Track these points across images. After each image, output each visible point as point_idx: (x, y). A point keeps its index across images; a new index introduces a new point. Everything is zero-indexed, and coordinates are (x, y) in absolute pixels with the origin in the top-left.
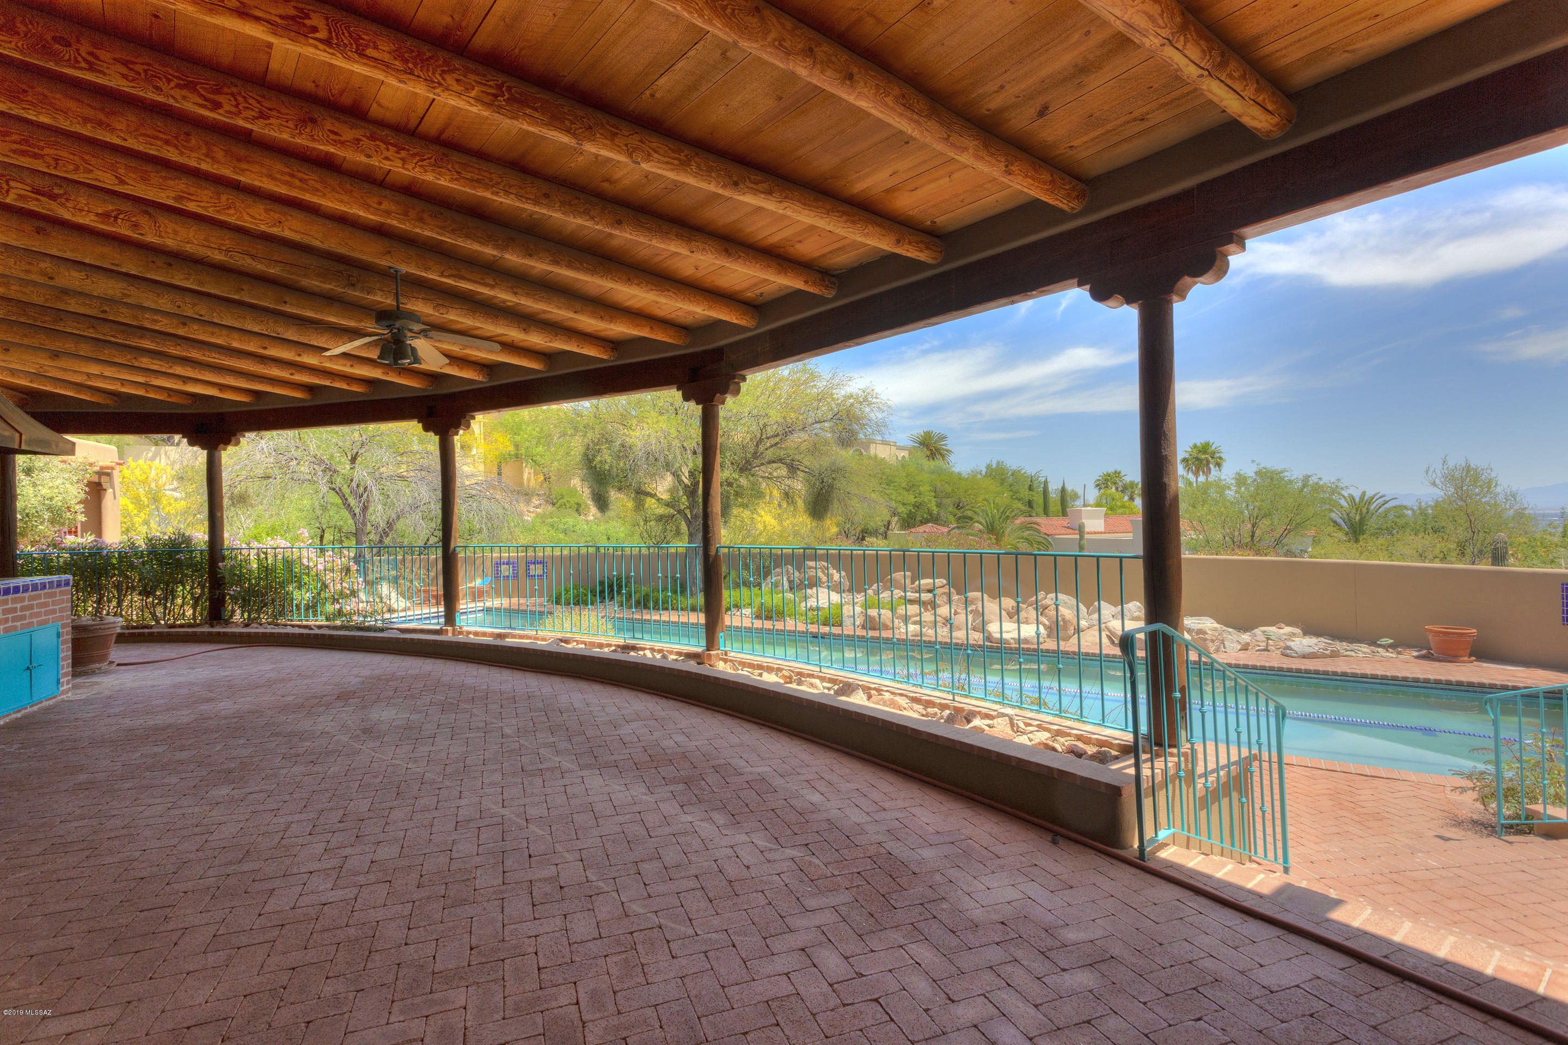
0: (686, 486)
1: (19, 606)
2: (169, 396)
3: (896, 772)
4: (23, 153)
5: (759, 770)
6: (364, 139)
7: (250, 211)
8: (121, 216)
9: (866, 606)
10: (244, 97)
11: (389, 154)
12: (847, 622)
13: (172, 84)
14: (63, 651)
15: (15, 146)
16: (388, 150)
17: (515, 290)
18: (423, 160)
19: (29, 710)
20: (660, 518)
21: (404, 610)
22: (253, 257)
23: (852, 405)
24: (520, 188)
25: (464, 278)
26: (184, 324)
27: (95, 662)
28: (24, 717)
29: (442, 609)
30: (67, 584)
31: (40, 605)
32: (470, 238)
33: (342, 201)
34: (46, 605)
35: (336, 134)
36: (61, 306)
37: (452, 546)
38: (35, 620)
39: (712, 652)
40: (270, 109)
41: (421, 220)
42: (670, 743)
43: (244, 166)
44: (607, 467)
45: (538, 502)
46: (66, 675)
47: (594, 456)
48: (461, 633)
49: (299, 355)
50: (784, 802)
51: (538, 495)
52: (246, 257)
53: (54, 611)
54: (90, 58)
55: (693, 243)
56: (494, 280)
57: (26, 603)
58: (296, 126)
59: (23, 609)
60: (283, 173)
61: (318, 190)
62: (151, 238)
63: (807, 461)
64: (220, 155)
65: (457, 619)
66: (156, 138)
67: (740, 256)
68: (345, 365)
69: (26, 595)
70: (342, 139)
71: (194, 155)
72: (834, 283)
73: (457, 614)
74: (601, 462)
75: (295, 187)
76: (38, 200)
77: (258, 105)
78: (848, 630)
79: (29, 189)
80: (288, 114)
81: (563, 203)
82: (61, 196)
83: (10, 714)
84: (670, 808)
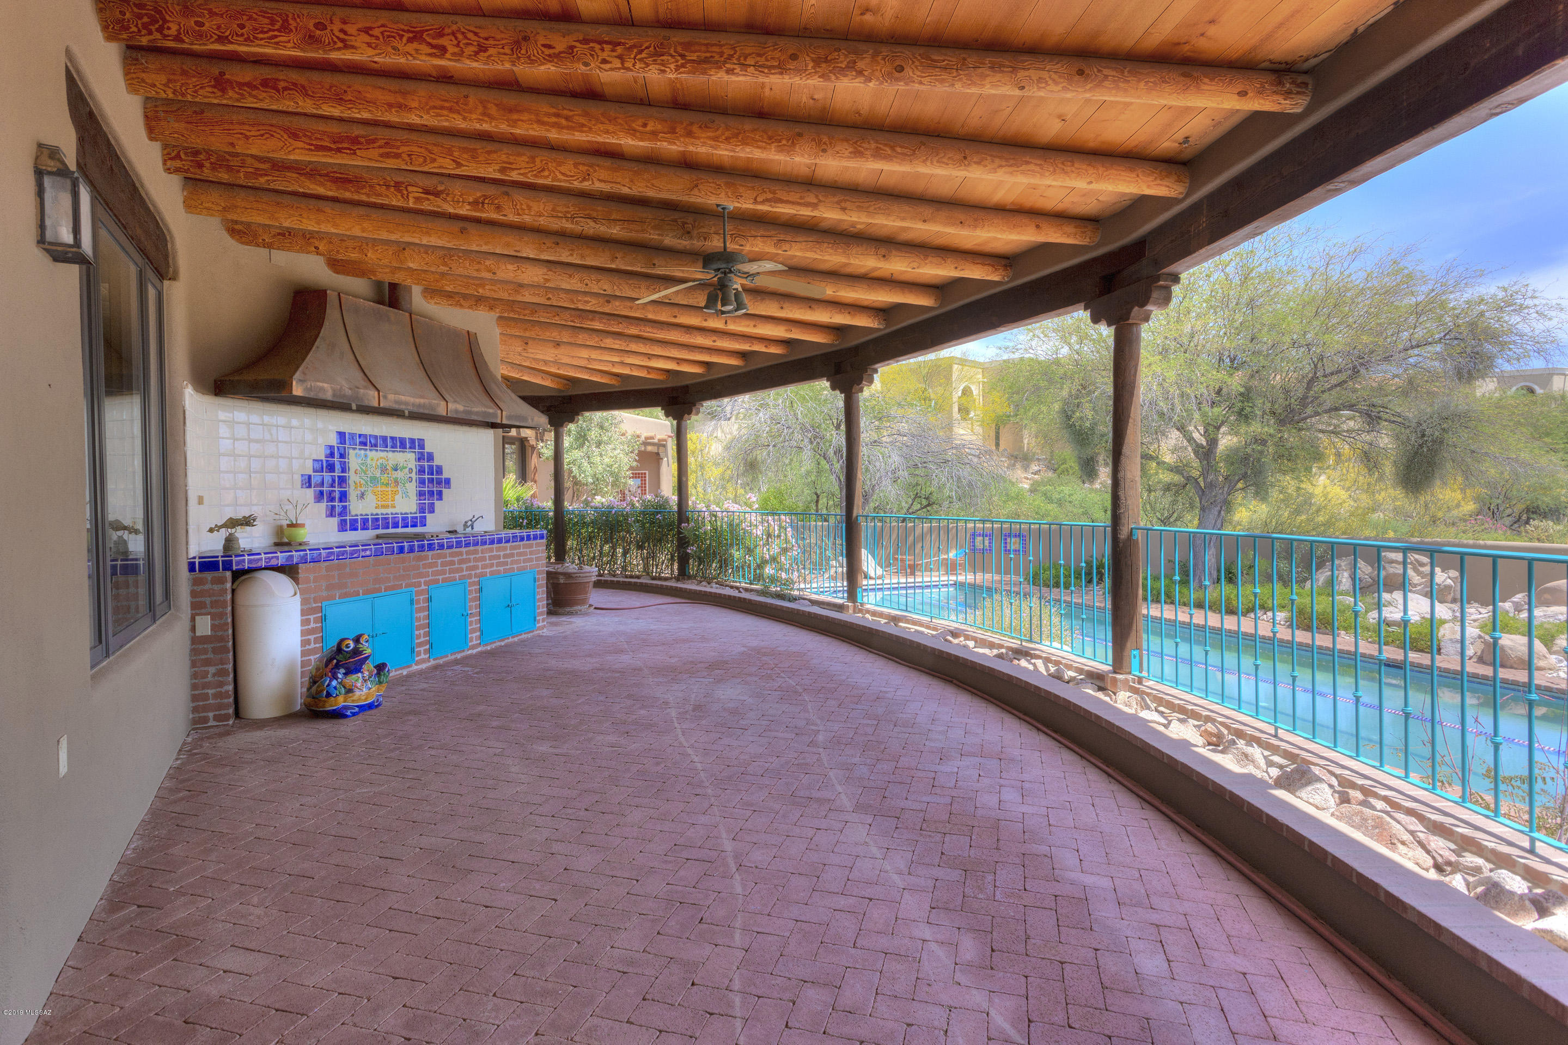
0: (1199, 446)
1: (502, 553)
2: (649, 373)
3: (1349, 962)
4: (387, 155)
5: (1089, 880)
6: (578, 44)
7: (562, 169)
8: (487, 201)
9: (1494, 624)
10: (463, 33)
11: (605, 55)
12: (1451, 650)
13: (405, 40)
14: (538, 593)
15: (382, 151)
16: (603, 50)
17: (843, 205)
18: (641, 52)
19: (511, 640)
20: (1167, 488)
21: (879, 578)
22: (594, 219)
23: (1482, 314)
24: (760, 55)
25: (781, 201)
26: (608, 302)
27: (577, 604)
28: (506, 646)
29: (845, 584)
30: (542, 537)
31: (520, 554)
32: (747, 144)
33: (607, 132)
34: (524, 554)
35: (549, 47)
36: (520, 298)
37: (855, 515)
38: (515, 566)
39: (1119, 676)
40: (486, 39)
41: (690, 134)
42: (989, 800)
43: (515, 116)
44: (1088, 424)
45: (1036, 468)
46: (541, 614)
47: (1074, 412)
48: (860, 611)
49: (706, 320)
50: (1091, 954)
51: (1038, 460)
52: (588, 221)
53: (531, 560)
54: (342, 36)
55: (1021, 74)
56: (817, 197)
57: (508, 552)
58: (512, 49)
59: (505, 556)
60: (548, 115)
61: (583, 125)
62: (512, 218)
63: (1399, 406)
64: (493, 110)
65: (859, 596)
66: (442, 108)
67: (1106, 77)
68: (748, 326)
69: (508, 545)
70: (556, 51)
71: (474, 116)
72: (1305, 84)
73: (859, 590)
74: (1081, 418)
75: (562, 128)
76: (428, 199)
77: (477, 39)
78: (1448, 660)
79: (421, 190)
80: (503, 39)
81: (817, 62)
82: (442, 192)
83: (494, 642)
84: (914, 906)
